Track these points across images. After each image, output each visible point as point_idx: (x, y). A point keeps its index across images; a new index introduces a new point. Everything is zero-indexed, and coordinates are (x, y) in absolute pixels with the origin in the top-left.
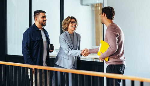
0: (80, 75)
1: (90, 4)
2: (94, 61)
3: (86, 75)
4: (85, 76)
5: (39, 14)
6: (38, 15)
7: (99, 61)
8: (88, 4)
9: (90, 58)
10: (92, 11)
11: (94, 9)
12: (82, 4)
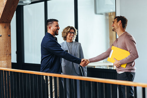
0: (93, 82)
1: (104, 13)
2: (109, 69)
3: (99, 83)
4: (97, 83)
5: (53, 23)
6: (51, 23)
7: (113, 69)
8: (102, 13)
9: (104, 66)
10: (106, 20)
11: (108, 18)
12: (96, 13)
